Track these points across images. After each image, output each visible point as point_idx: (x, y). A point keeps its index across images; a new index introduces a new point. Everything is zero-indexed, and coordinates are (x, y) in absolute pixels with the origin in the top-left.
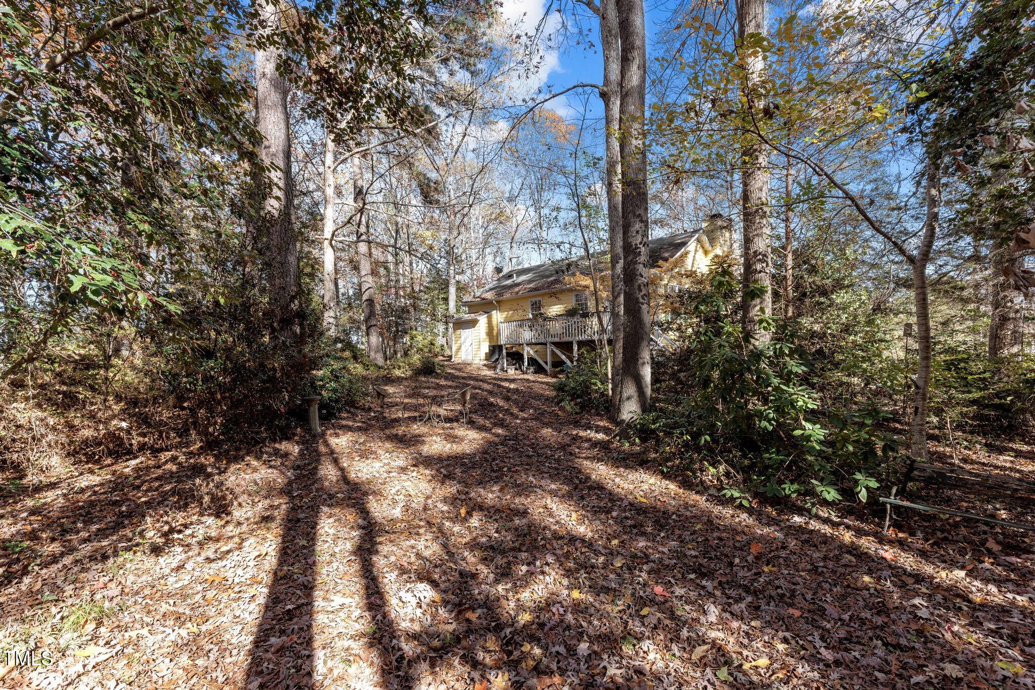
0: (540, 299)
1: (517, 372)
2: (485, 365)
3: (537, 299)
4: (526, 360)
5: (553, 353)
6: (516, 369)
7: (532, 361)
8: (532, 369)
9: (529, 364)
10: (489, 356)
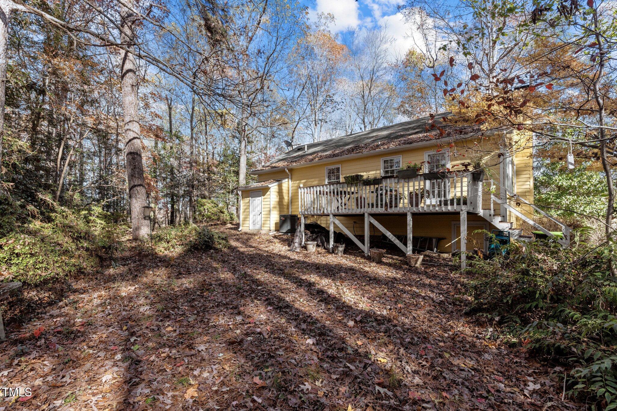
0: (339, 166)
1: (319, 249)
2: (275, 237)
3: (333, 167)
4: (332, 236)
5: (371, 225)
6: (318, 246)
7: (340, 238)
8: (341, 248)
9: (335, 241)
10: (279, 226)
